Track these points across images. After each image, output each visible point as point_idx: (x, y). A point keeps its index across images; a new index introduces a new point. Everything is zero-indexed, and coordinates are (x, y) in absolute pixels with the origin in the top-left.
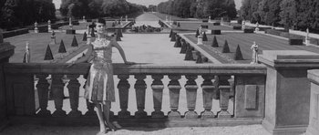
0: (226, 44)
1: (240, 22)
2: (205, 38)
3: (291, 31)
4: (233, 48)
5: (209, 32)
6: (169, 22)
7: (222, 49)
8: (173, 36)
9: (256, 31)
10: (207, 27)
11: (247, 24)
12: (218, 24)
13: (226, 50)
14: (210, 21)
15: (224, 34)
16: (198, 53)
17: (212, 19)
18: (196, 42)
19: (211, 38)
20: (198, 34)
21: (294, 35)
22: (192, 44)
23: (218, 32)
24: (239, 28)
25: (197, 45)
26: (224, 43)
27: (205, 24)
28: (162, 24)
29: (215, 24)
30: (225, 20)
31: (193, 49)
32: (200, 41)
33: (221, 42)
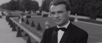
0: (33, 22)
1: (41, 12)
2: (23, 20)
4: (36, 24)
5: (25, 17)
6: (6, 13)
7: (31, 25)
8: (8, 19)
9: (49, 16)
10: (24, 15)
12: (30, 13)
13: (33, 25)
14: (26, 12)
15: (33, 18)
16: (19, 28)
17: (27, 10)
19: (25, 20)
20: (19, 18)
22: (16, 23)
23: (30, 17)
24: (40, 15)
25: (19, 23)
27: (24, 13)
28: (3, 14)
30: (33, 11)
31: (16, 25)
32: (20, 21)
33: (30, 21)
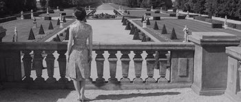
1: (175, 11)
2: (148, 23)
3: (213, 18)
4: (169, 30)
5: (151, 18)
6: (121, 11)
7: (161, 31)
8: (125, 21)
9: (187, 18)
10: (150, 15)
11: (181, 12)
12: (158, 12)
13: (164, 32)
14: (152, 10)
15: (163, 20)
16: (143, 34)
17: (154, 8)
18: (141, 26)
19: (153, 23)
20: (143, 20)
21: (216, 21)
22: (139, 27)
23: (158, 18)
24: (175, 15)
25: (143, 28)
26: (163, 26)
27: (149, 12)
28: (116, 13)
29: (156, 12)
30: (163, 9)
31: (140, 31)
32: (144, 25)
33: (160, 26)
